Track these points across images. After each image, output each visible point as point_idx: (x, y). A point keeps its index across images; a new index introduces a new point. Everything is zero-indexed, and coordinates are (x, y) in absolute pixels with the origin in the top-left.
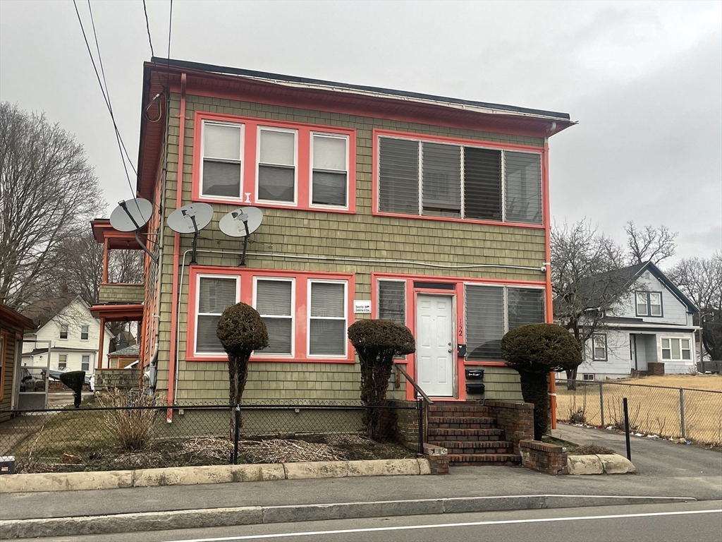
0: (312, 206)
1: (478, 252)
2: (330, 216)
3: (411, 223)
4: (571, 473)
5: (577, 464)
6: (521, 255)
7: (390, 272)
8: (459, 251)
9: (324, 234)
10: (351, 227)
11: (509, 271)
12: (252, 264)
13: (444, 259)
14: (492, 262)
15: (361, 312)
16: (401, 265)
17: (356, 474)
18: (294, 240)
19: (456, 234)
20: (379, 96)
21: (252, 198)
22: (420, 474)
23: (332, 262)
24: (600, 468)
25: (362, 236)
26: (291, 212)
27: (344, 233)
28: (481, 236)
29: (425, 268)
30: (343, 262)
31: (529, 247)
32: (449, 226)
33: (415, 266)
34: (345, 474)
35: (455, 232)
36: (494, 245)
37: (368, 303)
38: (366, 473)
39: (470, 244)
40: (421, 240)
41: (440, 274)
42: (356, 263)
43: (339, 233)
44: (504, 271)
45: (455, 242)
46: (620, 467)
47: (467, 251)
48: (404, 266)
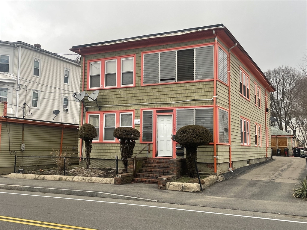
0: (122, 86)
1: (183, 95)
2: (127, 89)
3: (156, 87)
4: (167, 189)
5: (171, 185)
6: (203, 94)
7: (147, 107)
8: (175, 96)
9: (125, 96)
10: (134, 92)
11: (197, 102)
12: (103, 110)
13: (168, 100)
14: (189, 99)
15: (137, 124)
16: (152, 104)
17: (91, 182)
18: (116, 99)
19: (174, 89)
20: (139, 39)
21: (103, 86)
22: (110, 184)
23: (127, 106)
24: (180, 188)
25: (138, 95)
26: (115, 89)
27: (132, 94)
28: (185, 88)
29: (161, 105)
30: (131, 106)
31: (207, 90)
32: (170, 86)
33: (157, 104)
34: (88, 181)
35: (174, 88)
36: (190, 91)
37: (139, 120)
38: (94, 181)
39: (179, 92)
40: (160, 93)
41: (167, 107)
42: (136, 105)
43: (130, 95)
44: (195, 102)
45: (173, 92)
46: (190, 189)
47: (178, 96)
48: (153, 104)
